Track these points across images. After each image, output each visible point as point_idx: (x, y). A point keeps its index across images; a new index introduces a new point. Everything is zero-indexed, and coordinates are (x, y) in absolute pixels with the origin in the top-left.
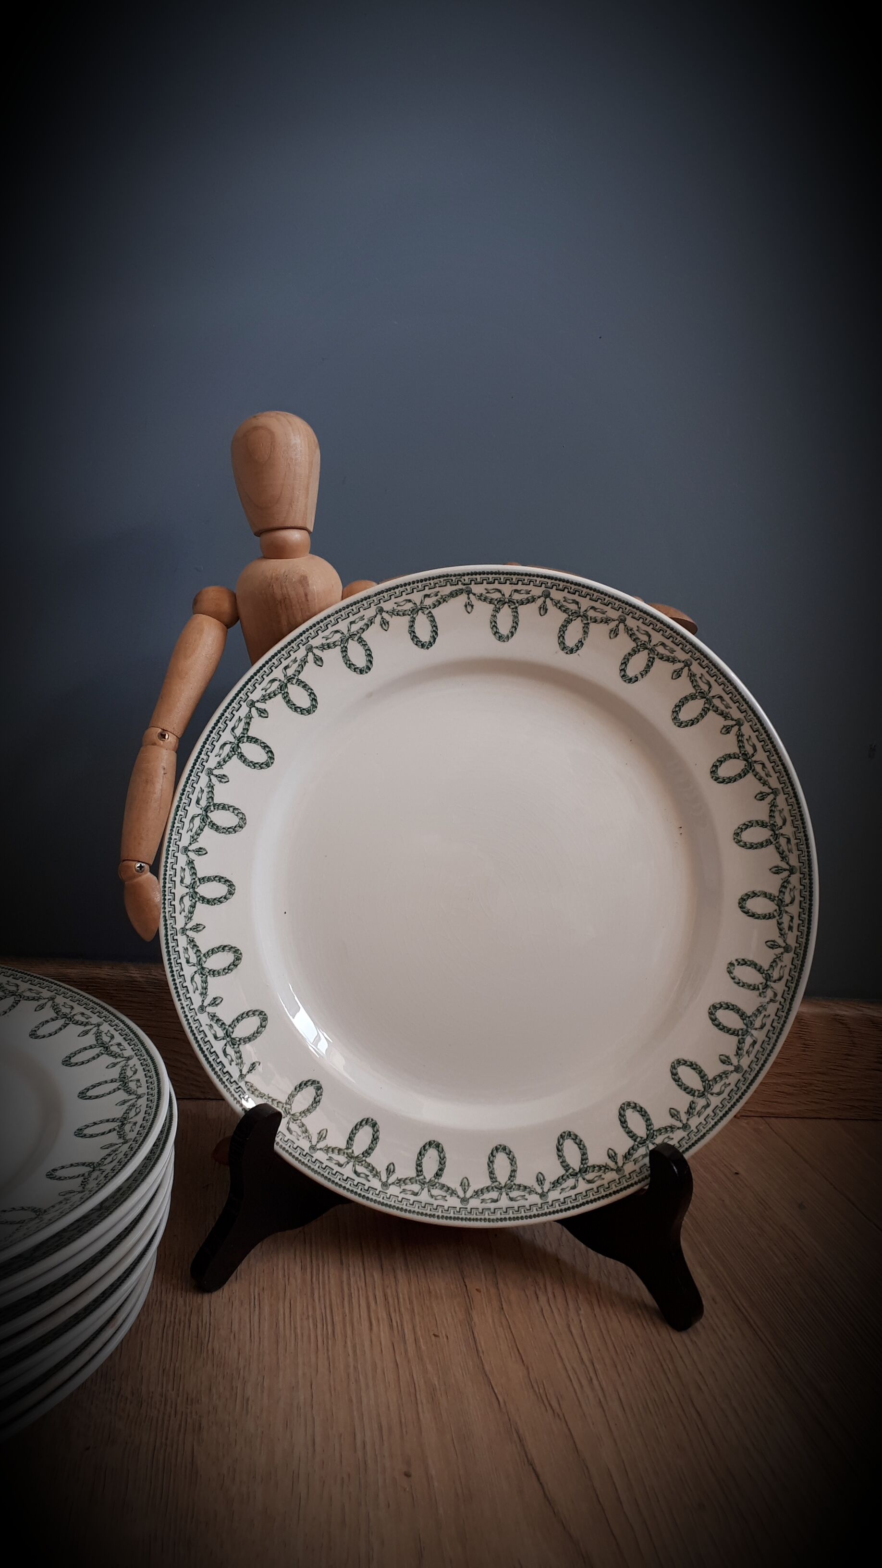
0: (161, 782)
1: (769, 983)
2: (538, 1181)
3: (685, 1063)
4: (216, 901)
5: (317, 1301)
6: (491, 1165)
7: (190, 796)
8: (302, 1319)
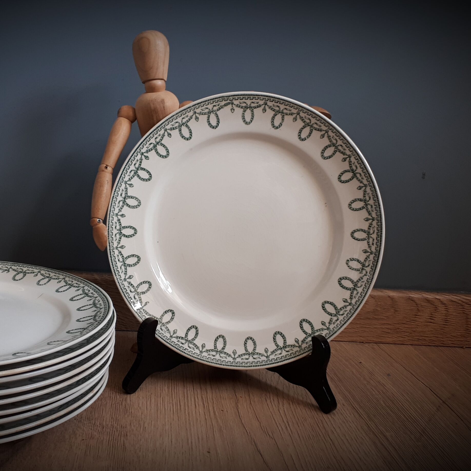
0: (106, 187)
1: (364, 268)
2: (265, 351)
3: (328, 302)
4: (129, 236)
5: (174, 398)
6: (245, 345)
7: (118, 192)
8: (167, 404)
